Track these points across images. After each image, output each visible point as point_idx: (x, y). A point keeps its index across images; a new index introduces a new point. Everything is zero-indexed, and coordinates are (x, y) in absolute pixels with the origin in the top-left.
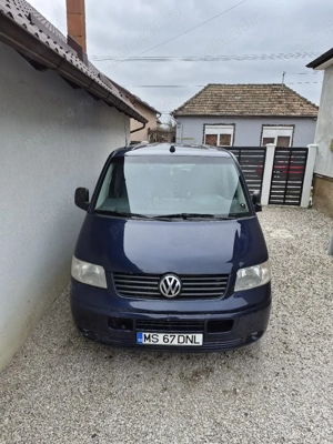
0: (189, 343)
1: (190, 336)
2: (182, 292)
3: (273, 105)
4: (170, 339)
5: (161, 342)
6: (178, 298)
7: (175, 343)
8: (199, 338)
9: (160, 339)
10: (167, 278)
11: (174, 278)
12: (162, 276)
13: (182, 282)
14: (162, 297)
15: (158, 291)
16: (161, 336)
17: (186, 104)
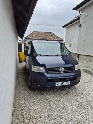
0: (67, 84)
1: (68, 82)
2: (65, 71)
3: (50, 37)
4: (63, 83)
5: (61, 85)
6: (64, 73)
7: (64, 84)
8: (69, 82)
9: (61, 84)
10: (61, 68)
11: (63, 68)
12: (59, 68)
13: (64, 69)
14: (60, 73)
15: (59, 72)
16: (61, 83)
17: (28, 36)
